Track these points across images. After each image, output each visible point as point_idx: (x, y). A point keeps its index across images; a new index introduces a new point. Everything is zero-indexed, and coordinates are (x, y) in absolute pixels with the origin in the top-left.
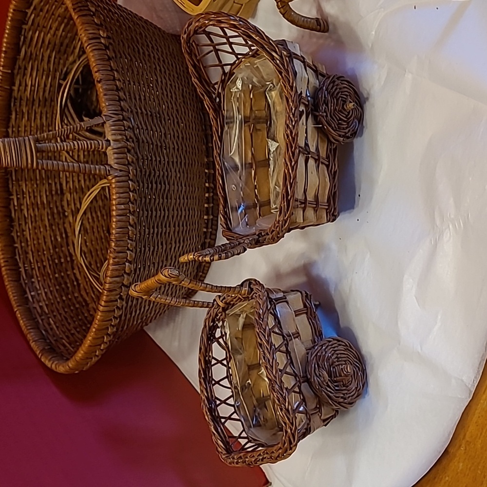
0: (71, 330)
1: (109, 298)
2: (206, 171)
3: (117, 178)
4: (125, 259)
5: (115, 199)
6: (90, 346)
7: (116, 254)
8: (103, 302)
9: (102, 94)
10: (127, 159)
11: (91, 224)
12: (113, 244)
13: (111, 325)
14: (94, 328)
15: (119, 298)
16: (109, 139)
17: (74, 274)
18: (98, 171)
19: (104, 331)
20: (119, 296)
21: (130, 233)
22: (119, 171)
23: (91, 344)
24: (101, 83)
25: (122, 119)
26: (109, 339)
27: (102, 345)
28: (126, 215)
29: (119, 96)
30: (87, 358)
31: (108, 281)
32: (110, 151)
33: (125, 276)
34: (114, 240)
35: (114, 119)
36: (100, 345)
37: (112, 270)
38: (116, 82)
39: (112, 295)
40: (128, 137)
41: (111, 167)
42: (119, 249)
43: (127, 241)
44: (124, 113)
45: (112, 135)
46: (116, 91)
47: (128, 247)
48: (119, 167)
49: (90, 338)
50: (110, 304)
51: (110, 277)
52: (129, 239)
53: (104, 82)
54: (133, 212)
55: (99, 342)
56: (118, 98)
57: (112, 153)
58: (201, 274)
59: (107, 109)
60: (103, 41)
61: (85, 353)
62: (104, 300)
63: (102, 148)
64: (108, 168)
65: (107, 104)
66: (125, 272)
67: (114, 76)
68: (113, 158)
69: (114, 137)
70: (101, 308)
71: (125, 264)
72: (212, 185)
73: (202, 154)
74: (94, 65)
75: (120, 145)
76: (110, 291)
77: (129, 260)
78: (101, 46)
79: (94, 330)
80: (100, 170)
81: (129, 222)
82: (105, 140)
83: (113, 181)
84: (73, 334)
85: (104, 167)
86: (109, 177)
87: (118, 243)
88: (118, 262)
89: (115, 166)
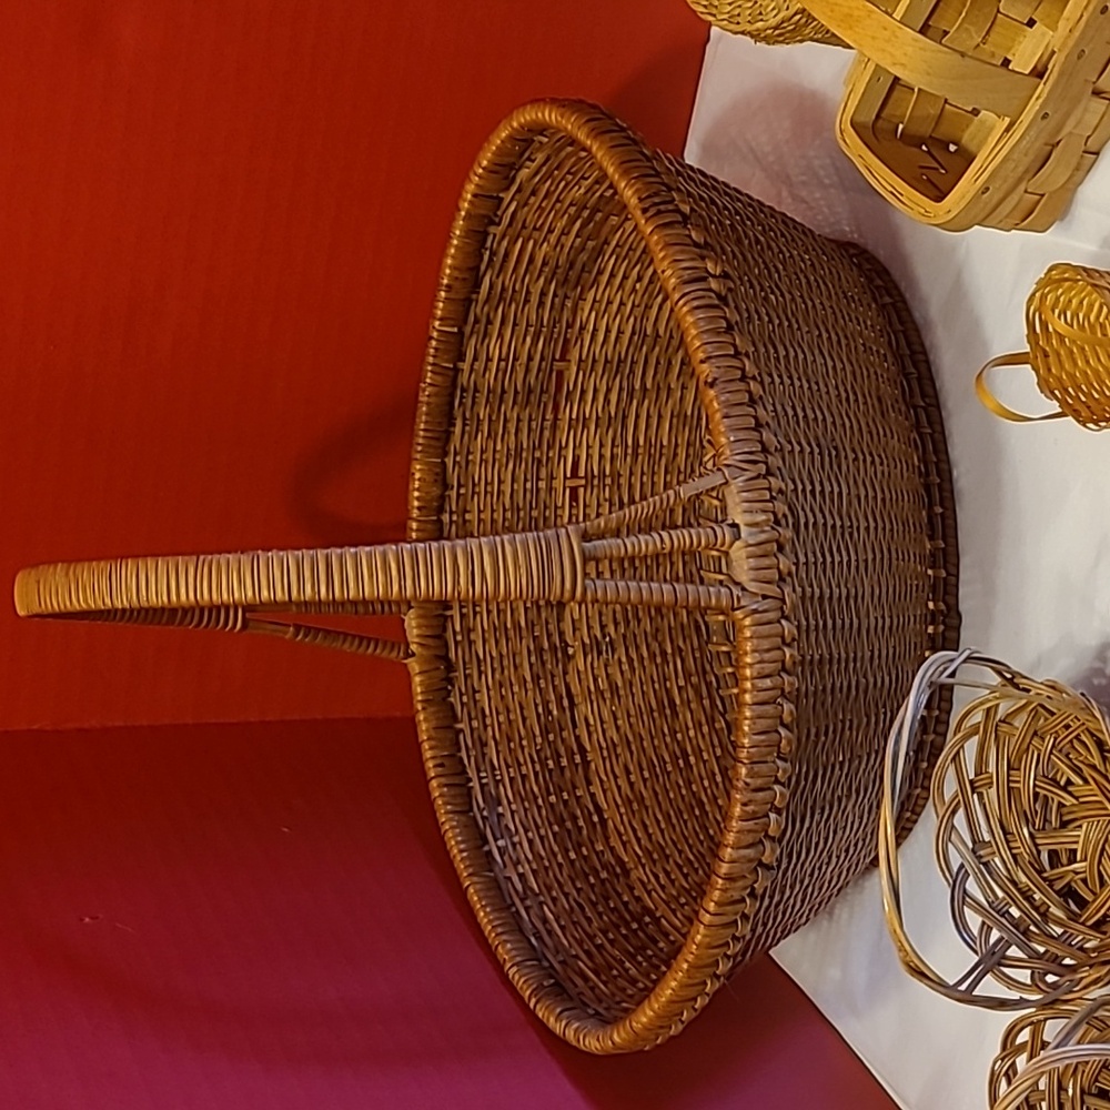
0: (595, 936)
1: (729, 895)
2: (930, 572)
3: (757, 616)
4: (769, 806)
5: (751, 665)
6: (671, 1002)
7: (750, 795)
8: (713, 904)
9: (718, 416)
10: (778, 568)
11: (628, 675)
12: (744, 771)
13: (725, 954)
14: (687, 961)
15: (749, 895)
16: (737, 521)
17: (593, 795)
18: (713, 601)
19: (707, 970)
20: (749, 890)
21: (782, 745)
22: (760, 599)
23: (675, 998)
24: (716, 388)
25: (764, 472)
26: (717, 985)
27: (699, 999)
28: (774, 703)
29: (755, 418)
30: (661, 1027)
31: (727, 858)
32: (738, 552)
33: (767, 844)
34: (746, 761)
35: (749, 475)
36: (695, 999)
37: (737, 832)
38: (749, 384)
39: (734, 889)
40: (780, 516)
41: (744, 589)
42: (759, 782)
43: (774, 762)
44: (770, 457)
45: (745, 512)
46: (749, 406)
47: (776, 776)
48: (761, 589)
49: (673, 984)
50: (729, 908)
51: (732, 848)
52: (779, 757)
53: (722, 386)
54: (789, 693)
55: (691, 992)
56: (753, 421)
57: (744, 555)
58: (908, 814)
59: (731, 451)
60: (714, 284)
61: (658, 1016)
62: (715, 899)
63: (723, 545)
64: (736, 591)
65: (732, 439)
66: (767, 836)
67: (743, 370)
68: (746, 568)
69: (749, 518)
70: (707, 918)
71: (768, 816)
72: (942, 606)
73: (921, 532)
74: (698, 344)
75: (763, 537)
76: (729, 878)
77: (776, 808)
78: (710, 297)
79: (685, 966)
80: (718, 599)
81: (781, 718)
82: (729, 525)
83: (747, 622)
84: (600, 947)
85: (728, 591)
86: (737, 612)
87: (756, 768)
88: (754, 812)
89: (752, 587)
